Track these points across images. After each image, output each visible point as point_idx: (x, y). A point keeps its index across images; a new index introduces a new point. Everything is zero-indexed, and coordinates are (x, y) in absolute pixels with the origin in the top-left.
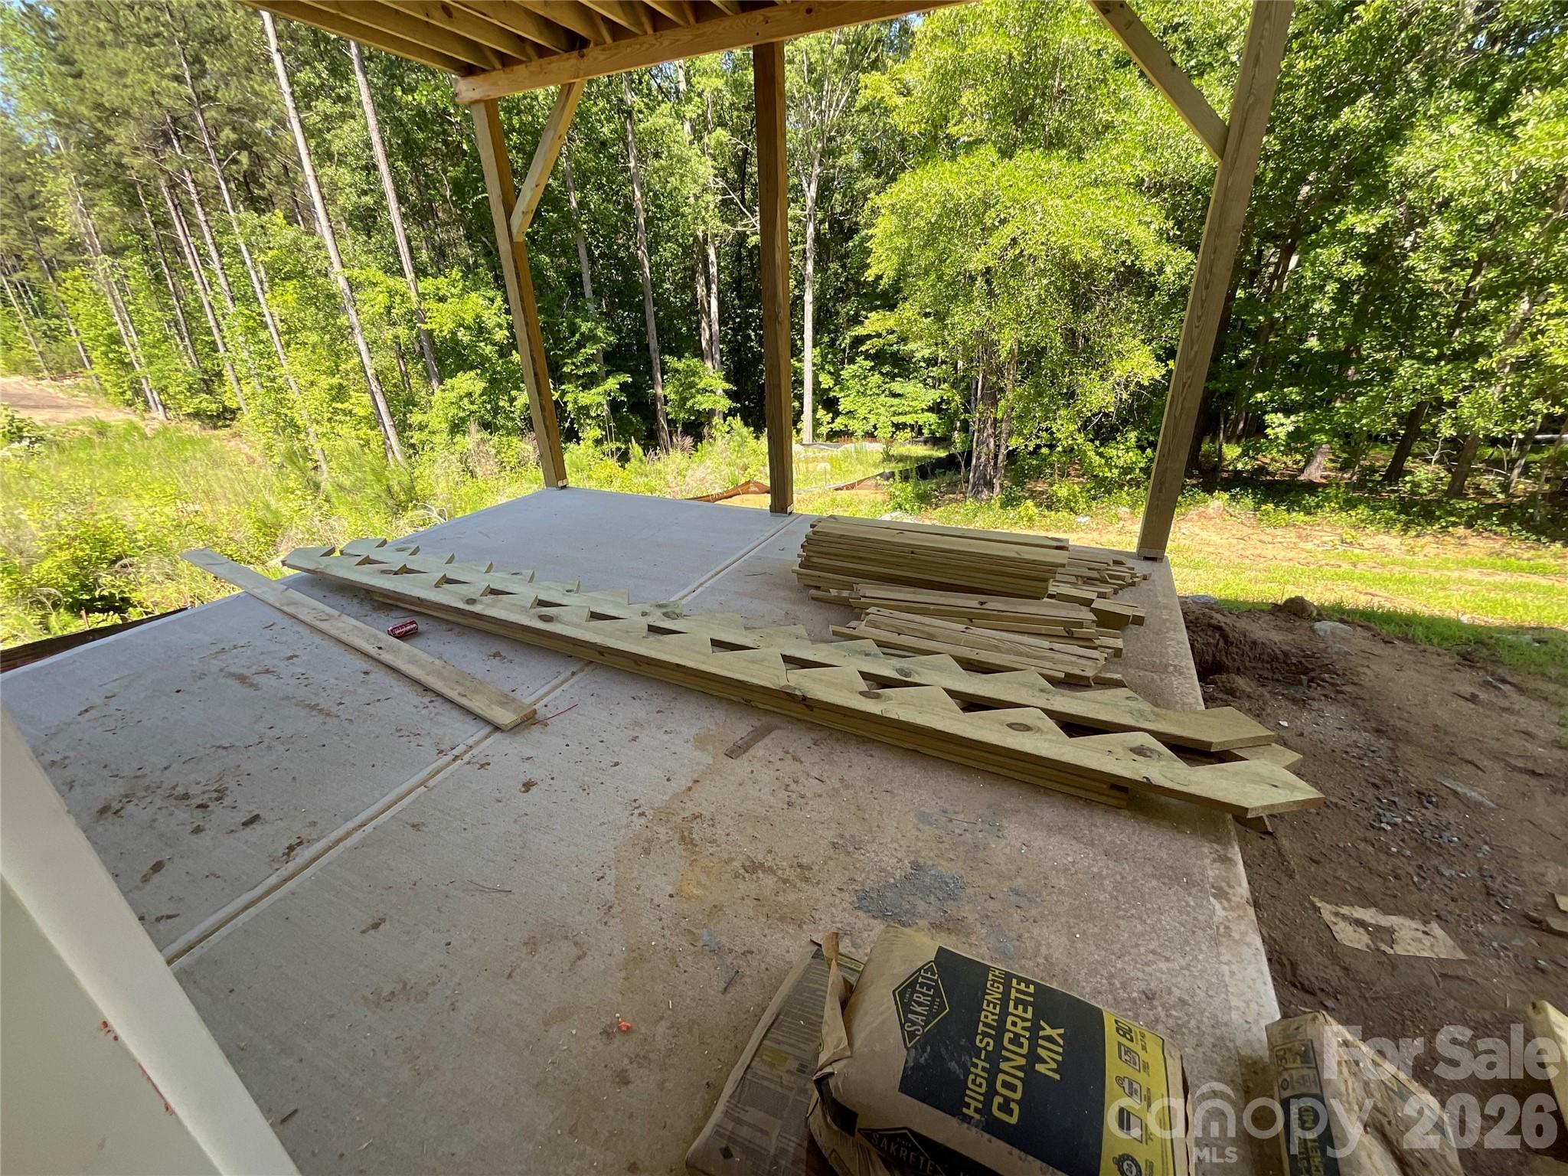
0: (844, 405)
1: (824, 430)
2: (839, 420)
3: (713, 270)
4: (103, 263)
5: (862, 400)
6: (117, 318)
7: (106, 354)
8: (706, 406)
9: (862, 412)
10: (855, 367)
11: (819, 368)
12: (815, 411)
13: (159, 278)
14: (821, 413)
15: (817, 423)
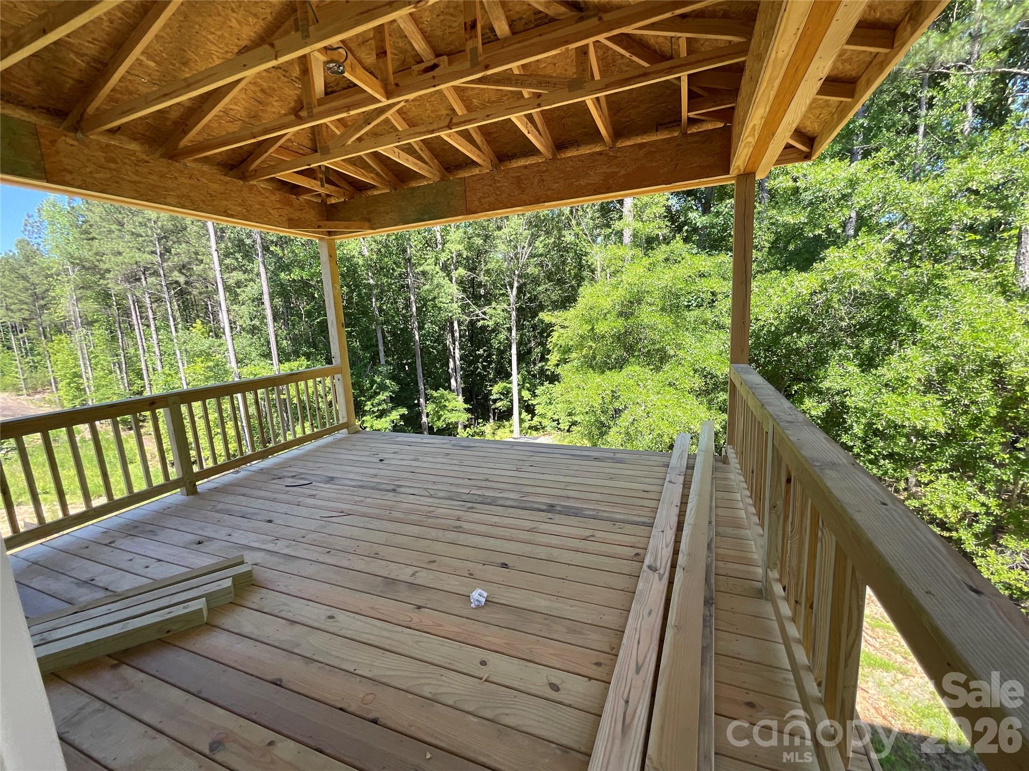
0: (539, 410)
1: (526, 425)
2: (535, 418)
3: (457, 334)
4: (79, 333)
5: (549, 407)
6: (81, 363)
7: (69, 384)
8: (453, 420)
9: (550, 414)
10: (544, 388)
11: (521, 387)
12: (520, 414)
13: (114, 339)
14: (524, 414)
15: (522, 421)
